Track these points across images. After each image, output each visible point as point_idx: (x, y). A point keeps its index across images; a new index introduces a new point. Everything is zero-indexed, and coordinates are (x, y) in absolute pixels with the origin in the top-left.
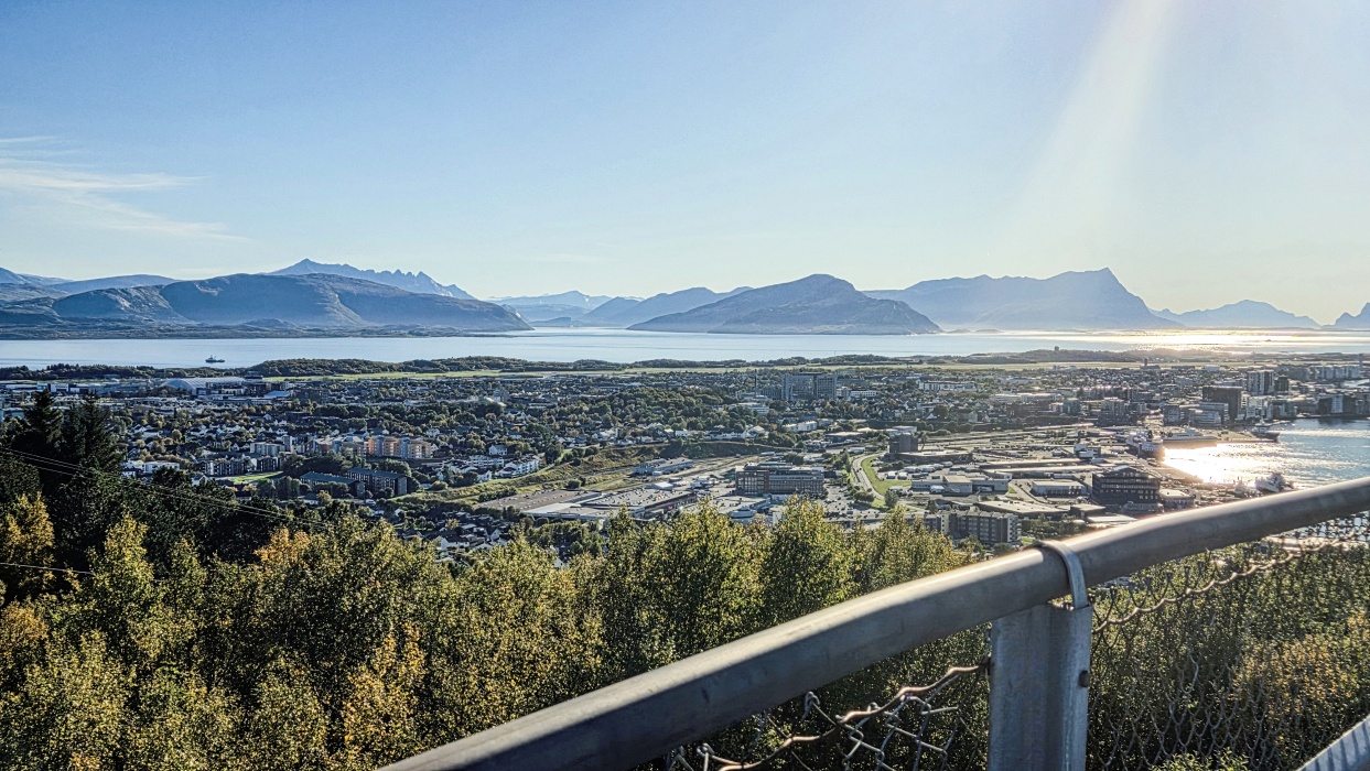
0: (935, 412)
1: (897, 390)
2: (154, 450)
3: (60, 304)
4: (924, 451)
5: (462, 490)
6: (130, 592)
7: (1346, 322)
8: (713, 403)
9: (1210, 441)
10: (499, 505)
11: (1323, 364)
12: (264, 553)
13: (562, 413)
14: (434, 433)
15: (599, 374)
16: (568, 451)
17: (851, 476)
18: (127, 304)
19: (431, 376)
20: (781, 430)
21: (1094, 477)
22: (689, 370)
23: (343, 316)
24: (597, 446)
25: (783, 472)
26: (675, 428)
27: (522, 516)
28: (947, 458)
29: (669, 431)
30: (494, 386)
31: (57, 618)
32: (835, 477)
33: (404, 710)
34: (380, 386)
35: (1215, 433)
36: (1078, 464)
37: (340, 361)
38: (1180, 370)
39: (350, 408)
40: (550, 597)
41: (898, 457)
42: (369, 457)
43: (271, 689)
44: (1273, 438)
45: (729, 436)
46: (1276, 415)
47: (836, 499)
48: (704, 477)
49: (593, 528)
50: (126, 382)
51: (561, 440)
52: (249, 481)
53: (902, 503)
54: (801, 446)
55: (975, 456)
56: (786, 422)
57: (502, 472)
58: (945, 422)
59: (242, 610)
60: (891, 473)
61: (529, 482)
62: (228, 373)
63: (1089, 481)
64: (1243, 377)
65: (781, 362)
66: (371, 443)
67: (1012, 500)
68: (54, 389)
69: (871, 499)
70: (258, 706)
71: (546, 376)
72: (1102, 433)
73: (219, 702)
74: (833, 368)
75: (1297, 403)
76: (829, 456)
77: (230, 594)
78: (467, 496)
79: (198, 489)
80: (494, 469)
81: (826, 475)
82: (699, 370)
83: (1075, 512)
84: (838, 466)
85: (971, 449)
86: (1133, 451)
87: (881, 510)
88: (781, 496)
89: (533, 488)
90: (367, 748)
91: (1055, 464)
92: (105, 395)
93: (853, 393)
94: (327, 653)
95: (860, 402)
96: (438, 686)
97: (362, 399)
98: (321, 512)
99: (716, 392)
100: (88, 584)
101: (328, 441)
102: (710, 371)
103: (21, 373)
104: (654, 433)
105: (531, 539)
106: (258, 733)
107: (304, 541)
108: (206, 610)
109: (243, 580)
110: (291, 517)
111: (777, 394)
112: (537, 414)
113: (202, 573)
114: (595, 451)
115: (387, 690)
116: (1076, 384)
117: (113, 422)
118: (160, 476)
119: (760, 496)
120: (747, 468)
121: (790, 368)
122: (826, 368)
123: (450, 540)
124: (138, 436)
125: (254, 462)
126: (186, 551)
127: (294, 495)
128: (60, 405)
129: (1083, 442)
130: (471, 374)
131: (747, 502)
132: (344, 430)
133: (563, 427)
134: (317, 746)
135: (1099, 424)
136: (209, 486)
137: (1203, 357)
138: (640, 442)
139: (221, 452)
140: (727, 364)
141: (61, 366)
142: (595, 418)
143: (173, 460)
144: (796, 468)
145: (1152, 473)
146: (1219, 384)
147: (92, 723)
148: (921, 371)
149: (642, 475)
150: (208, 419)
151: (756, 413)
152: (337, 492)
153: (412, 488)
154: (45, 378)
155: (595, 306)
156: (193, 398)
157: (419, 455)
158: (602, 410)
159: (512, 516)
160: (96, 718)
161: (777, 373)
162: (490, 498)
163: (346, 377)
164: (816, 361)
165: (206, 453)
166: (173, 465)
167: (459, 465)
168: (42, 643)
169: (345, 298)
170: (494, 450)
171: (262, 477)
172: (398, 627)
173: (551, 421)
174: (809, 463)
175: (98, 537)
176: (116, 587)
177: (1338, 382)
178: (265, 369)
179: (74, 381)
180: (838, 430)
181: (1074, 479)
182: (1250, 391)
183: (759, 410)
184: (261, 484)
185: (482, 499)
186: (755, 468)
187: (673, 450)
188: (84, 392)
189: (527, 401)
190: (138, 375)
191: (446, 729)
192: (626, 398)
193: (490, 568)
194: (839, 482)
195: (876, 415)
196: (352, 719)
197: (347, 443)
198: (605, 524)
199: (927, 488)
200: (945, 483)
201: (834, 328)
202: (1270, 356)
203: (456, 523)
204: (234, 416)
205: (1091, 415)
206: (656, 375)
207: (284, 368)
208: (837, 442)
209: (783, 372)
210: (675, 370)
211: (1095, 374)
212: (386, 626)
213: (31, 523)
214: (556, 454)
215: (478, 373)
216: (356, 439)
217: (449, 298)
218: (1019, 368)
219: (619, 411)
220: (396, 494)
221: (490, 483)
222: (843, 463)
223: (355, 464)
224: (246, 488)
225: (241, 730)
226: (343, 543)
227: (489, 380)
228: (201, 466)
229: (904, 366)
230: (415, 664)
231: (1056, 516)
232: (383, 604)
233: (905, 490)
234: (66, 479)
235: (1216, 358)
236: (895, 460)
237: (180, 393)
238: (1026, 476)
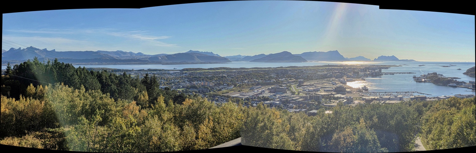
0: (307, 76)
1: (300, 72)
2: (164, 84)
3: (150, 58)
4: (305, 84)
5: (219, 92)
6: (162, 109)
7: (375, 60)
8: (266, 75)
9: (354, 81)
10: (226, 95)
11: (372, 67)
12: (184, 103)
13: (237, 77)
14: (214, 81)
15: (244, 70)
16: (239, 85)
17: (291, 89)
18: (160, 58)
19: (213, 71)
20: (279, 80)
21: (335, 88)
22: (261, 69)
23: (197, 60)
24: (244, 84)
25: (279, 88)
26: (258, 80)
27: (230, 97)
28: (309, 85)
29: (257, 81)
30: (225, 73)
31: (149, 113)
32: (289, 89)
33: (209, 132)
34: (204, 73)
35: (355, 79)
36: (332, 85)
37: (197, 68)
38: (349, 68)
39: (199, 77)
40: (236, 112)
41: (300, 85)
42: (202, 86)
43: (186, 128)
44: (364, 80)
45: (269, 81)
46: (365, 76)
47: (288, 94)
48: (264, 89)
49: (242, 99)
50: (160, 72)
51: (237, 83)
52: (180, 90)
53: (301, 93)
54: (282, 83)
55: (314, 84)
56: (279, 79)
57: (226, 88)
58: (309, 78)
59: (180, 113)
60: (299, 88)
61: (231, 90)
62: (177, 71)
63: (334, 88)
64: (359, 69)
65: (278, 68)
66: (202, 83)
67: (320, 92)
68: (148, 73)
69: (295, 93)
70: (184, 130)
71: (234, 71)
72: (336, 80)
73: (177, 129)
74: (288, 69)
75: (368, 74)
76: (287, 85)
77: (178, 110)
78: (220, 93)
79: (172, 91)
80: (225, 88)
81: (287, 89)
82: (263, 69)
83: (332, 94)
84: (289, 87)
85: (313, 83)
86: (341, 83)
87: (297, 95)
88: (278, 93)
89: (232, 91)
90: (202, 139)
91: (328, 86)
92: (156, 74)
93: (292, 73)
94: (195, 121)
95: (293, 75)
96: (216, 128)
97: (201, 75)
98: (193, 96)
99: (266, 73)
100: (155, 107)
101: (195, 83)
102: (265, 69)
103: (143, 70)
104: (254, 81)
105: (232, 101)
106: (183, 135)
107: (191, 101)
108: (174, 112)
109: (181, 107)
110: (188, 96)
111: (278, 74)
112: (233, 78)
113: (173, 106)
114: (244, 85)
115: (206, 129)
116: (332, 71)
117: (158, 79)
118: (166, 88)
119: (274, 93)
120: (272, 88)
121: (280, 69)
122: (287, 69)
123: (216, 101)
124: (162, 81)
125: (181, 86)
126: (171, 102)
127: (188, 93)
128: (149, 76)
129: (333, 81)
130: (221, 70)
131: (272, 94)
132: (198, 81)
133: (238, 80)
134: (194, 138)
135: (336, 78)
136: (174, 91)
137: (353, 66)
138: (252, 83)
139: (176, 84)
140: (268, 68)
141: (149, 69)
142: (244, 78)
143: (168, 86)
144: (281, 87)
145: (345, 86)
146: (356, 71)
147: (156, 131)
148: (304, 69)
149: (252, 89)
150: (173, 79)
151: (273, 77)
152: (196, 92)
153: (210, 91)
154: (147, 71)
155: (243, 58)
156: (171, 75)
157: (211, 85)
158: (245, 77)
159: (228, 97)
160: (156, 130)
161: (277, 70)
162: (224, 93)
163: (198, 71)
164: (285, 67)
165: (173, 85)
166: (167, 87)
167: (219, 87)
168: (147, 117)
169: (198, 57)
170: (225, 84)
171: (183, 89)
172: (208, 117)
173: (235, 79)
174: (284, 86)
175: (156, 99)
176: (159, 107)
177: (374, 70)
178: (184, 70)
179: (151, 72)
180: (288, 80)
181: (332, 88)
182: (361, 72)
183: (274, 77)
184: (182, 90)
185: (223, 94)
186: (273, 88)
187: (258, 84)
188: (153, 74)
189: (231, 75)
190: (162, 71)
191: (217, 136)
192: (249, 75)
193: (225, 107)
194: (289, 90)
195: (296, 77)
196: (200, 134)
197: (198, 83)
198: (244, 99)
199: (305, 90)
200: (309, 90)
201: (288, 61)
202: (364, 66)
203: (217, 98)
204: (178, 78)
205: (334, 76)
206: (255, 70)
207: (187, 70)
208: (289, 82)
209: (279, 69)
210: (258, 69)
211: (335, 69)
212: (206, 117)
213: (145, 96)
214: (236, 85)
215: (222, 70)
216: (200, 82)
217: (216, 56)
218: (322, 68)
219: (248, 77)
220: (207, 93)
221: (224, 91)
222: (290, 86)
223: (200, 87)
224: (180, 91)
225: (181, 134)
226: (198, 101)
227: (224, 71)
228: (172, 87)
229: (301, 68)
230: (212, 124)
231: (328, 95)
232: (205, 113)
233: (301, 91)
234: (150, 88)
235: (355, 66)
236: (299, 86)
237: (169, 74)
238: (323, 88)
